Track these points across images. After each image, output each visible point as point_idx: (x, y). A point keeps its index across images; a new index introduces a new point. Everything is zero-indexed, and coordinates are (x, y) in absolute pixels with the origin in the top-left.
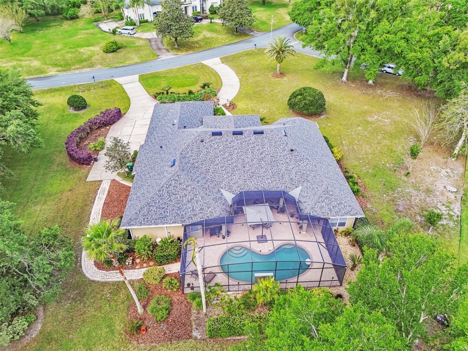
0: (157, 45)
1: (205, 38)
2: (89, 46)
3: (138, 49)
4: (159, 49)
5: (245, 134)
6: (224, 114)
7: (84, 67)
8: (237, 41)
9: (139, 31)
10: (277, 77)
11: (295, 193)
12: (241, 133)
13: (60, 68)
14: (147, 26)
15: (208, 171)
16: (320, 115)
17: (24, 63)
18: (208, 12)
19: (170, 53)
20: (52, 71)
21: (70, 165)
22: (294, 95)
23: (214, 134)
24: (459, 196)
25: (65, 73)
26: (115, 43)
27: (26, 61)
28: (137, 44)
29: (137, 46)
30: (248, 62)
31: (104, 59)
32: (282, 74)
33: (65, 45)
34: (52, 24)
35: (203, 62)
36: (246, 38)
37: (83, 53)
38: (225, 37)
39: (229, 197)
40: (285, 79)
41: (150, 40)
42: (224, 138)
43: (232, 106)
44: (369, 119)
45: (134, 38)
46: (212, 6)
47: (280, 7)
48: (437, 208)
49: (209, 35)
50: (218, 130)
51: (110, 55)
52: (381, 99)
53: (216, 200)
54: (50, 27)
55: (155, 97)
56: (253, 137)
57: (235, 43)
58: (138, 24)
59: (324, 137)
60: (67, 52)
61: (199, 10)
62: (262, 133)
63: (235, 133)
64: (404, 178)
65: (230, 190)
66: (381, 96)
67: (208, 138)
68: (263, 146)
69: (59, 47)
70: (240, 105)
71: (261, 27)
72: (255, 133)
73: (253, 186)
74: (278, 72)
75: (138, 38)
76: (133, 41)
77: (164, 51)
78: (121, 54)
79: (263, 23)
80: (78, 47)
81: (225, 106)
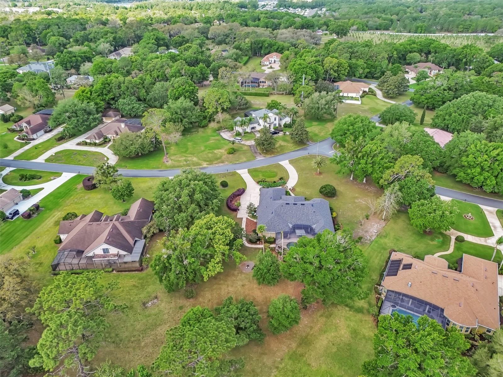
0: (254, 150)
1: (281, 146)
2: (218, 149)
3: (244, 153)
4: (256, 153)
5: (298, 205)
6: (290, 195)
7: (219, 163)
8: (298, 149)
9: (244, 139)
10: (317, 174)
11: (314, 226)
12: (296, 204)
13: (208, 163)
14: (248, 136)
15: (284, 216)
16: (334, 197)
17: (189, 159)
18: (282, 126)
19: (261, 156)
20: (205, 165)
21: (229, 211)
22: (322, 188)
23: (287, 204)
24: (377, 234)
25: (211, 166)
26: (233, 149)
27: (189, 157)
28: (244, 149)
29: (244, 150)
30: (304, 164)
31: (228, 158)
32: (320, 173)
33: (206, 147)
34: (192, 131)
35: (279, 163)
36: (304, 147)
37: (217, 154)
38: (292, 145)
39: (291, 226)
40: (322, 176)
41: (250, 146)
42: (290, 205)
43: (293, 189)
44: (356, 201)
45: (241, 144)
46: (285, 124)
47: (328, 122)
48: (366, 237)
49: (283, 143)
50: (288, 202)
51: (231, 155)
52: (366, 191)
53: (286, 226)
54: (192, 132)
55: (258, 183)
56: (301, 206)
57: (298, 150)
58: (243, 135)
59: (330, 208)
60: (209, 153)
61: (277, 126)
62: (304, 204)
63: (294, 204)
64: (360, 226)
65: (291, 223)
66: (367, 189)
67: (284, 205)
68: (304, 209)
69: (203, 148)
70: (298, 189)
71: (315, 138)
72: (302, 204)
73: (299, 223)
74: (318, 173)
75: (243, 144)
76: (241, 147)
77: (258, 154)
78: (237, 155)
79: (316, 135)
80: (213, 149)
81: (290, 189)
